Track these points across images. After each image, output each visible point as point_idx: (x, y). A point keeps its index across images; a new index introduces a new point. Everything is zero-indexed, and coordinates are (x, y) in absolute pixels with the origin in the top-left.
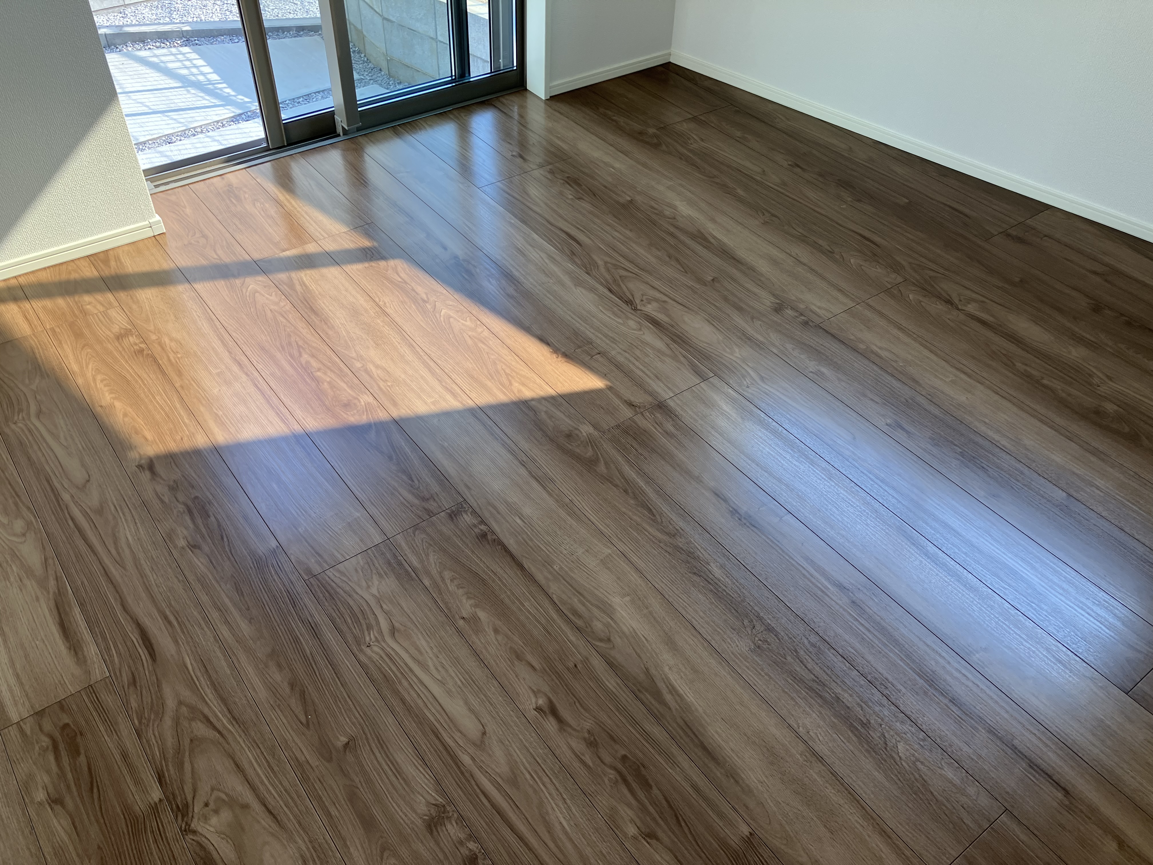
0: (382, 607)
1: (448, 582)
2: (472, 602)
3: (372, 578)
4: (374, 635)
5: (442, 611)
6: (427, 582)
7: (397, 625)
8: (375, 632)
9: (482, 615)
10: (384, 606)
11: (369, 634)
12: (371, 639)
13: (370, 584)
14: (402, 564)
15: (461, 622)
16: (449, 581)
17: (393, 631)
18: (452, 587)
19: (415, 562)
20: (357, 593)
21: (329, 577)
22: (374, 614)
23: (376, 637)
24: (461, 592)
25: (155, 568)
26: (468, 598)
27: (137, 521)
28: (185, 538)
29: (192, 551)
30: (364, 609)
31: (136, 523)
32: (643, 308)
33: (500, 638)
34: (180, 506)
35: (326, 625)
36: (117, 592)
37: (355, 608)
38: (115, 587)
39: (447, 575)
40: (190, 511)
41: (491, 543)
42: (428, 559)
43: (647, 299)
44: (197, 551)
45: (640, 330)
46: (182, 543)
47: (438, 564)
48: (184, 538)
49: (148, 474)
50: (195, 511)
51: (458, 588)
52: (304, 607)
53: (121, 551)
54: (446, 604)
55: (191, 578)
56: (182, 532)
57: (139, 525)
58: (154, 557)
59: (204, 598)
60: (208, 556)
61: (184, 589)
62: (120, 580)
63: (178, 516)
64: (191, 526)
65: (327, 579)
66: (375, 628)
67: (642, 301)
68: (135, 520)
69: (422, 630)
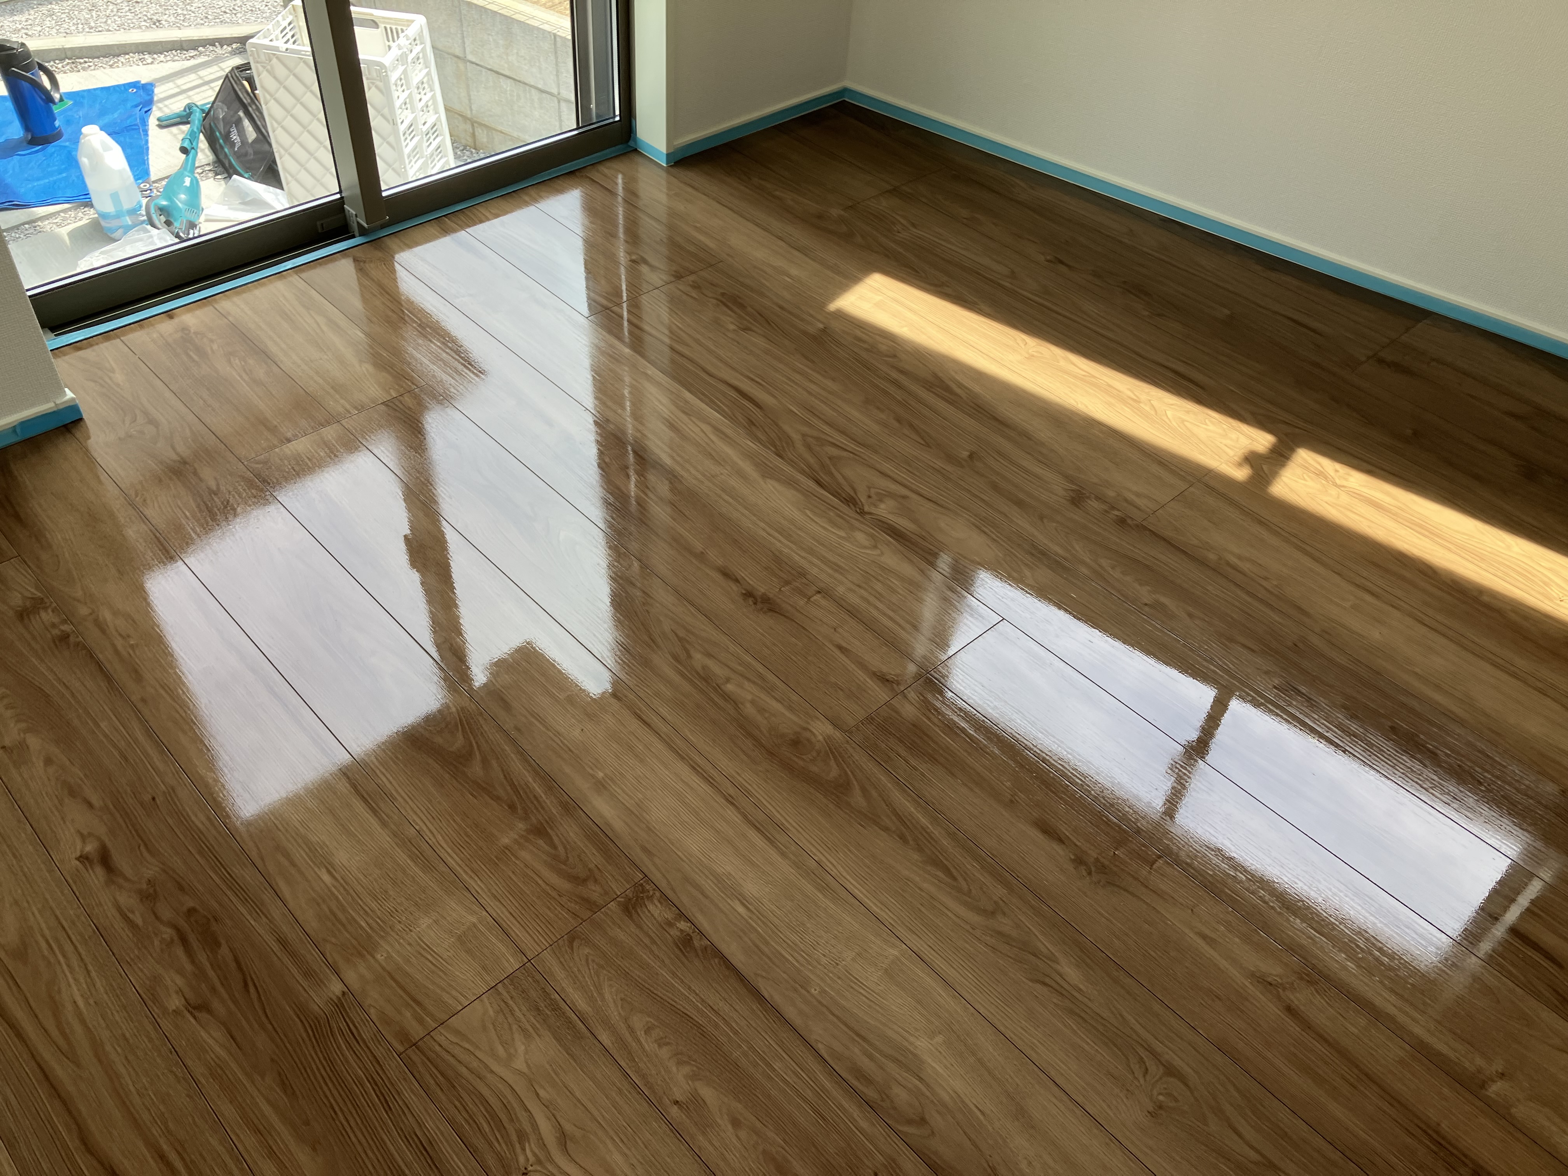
0: (537, 1095)
1: (641, 1034)
2: (686, 1070)
3: (513, 1039)
4: (532, 1151)
5: (640, 1092)
6: (605, 1038)
7: (568, 1127)
8: (533, 1145)
9: (707, 1093)
10: (542, 1093)
11: (524, 1149)
12: (528, 1160)
13: (512, 1051)
14: (560, 1009)
15: (674, 1111)
16: (643, 1033)
17: (563, 1138)
18: (649, 1045)
19: (582, 1004)
20: (492, 1072)
21: (440, 1046)
22: (527, 1110)
23: (535, 1155)
24: (664, 1053)
25: (131, 1057)
26: (679, 1063)
27: (90, 968)
28: (180, 991)
29: (195, 1018)
30: (509, 1102)
31: (88, 972)
32: (873, 510)
33: (743, 1134)
34: (163, 928)
35: (447, 1141)
36: (70, 1112)
37: (493, 1100)
38: (65, 1103)
39: (638, 1022)
40: (184, 940)
41: (700, 953)
42: (601, 995)
43: (878, 494)
44: (203, 1016)
45: (875, 547)
46: (175, 1002)
47: (619, 1003)
48: (177, 993)
49: (99, 871)
50: (192, 938)
51: (660, 1046)
52: (406, 1111)
53: (67, 1031)
54: (643, 1077)
55: (199, 1070)
56: (173, 981)
57: (93, 974)
58: (128, 1035)
59: (228, 1111)
60: (224, 1024)
61: (188, 1096)
62: (71, 1089)
63: (162, 950)
64: (189, 967)
65: (437, 1048)
66: (533, 1137)
67: (869, 497)
68: (85, 965)
69: (612, 1133)
